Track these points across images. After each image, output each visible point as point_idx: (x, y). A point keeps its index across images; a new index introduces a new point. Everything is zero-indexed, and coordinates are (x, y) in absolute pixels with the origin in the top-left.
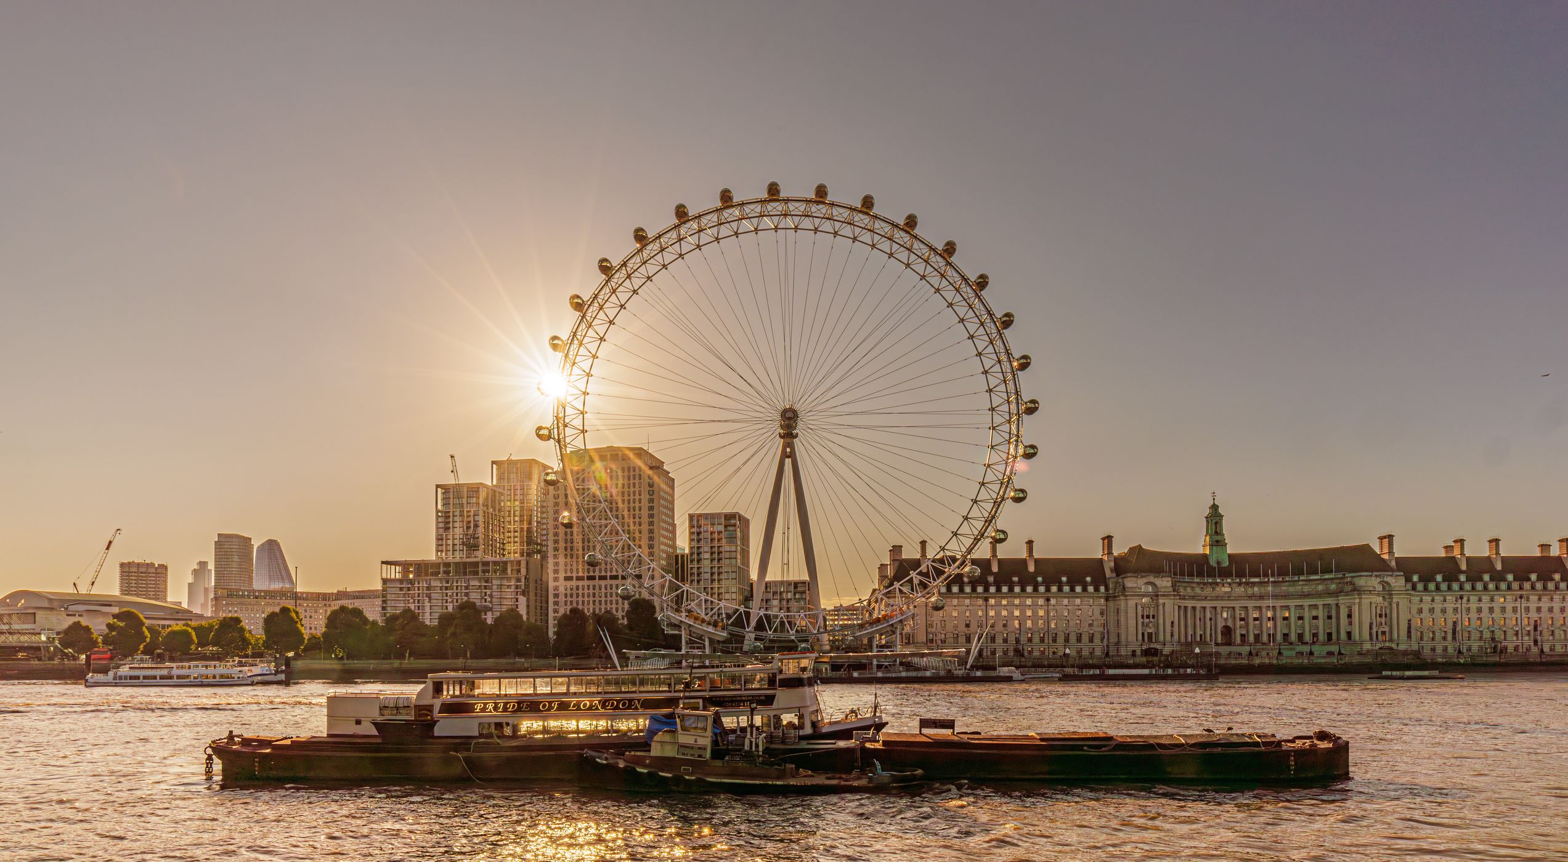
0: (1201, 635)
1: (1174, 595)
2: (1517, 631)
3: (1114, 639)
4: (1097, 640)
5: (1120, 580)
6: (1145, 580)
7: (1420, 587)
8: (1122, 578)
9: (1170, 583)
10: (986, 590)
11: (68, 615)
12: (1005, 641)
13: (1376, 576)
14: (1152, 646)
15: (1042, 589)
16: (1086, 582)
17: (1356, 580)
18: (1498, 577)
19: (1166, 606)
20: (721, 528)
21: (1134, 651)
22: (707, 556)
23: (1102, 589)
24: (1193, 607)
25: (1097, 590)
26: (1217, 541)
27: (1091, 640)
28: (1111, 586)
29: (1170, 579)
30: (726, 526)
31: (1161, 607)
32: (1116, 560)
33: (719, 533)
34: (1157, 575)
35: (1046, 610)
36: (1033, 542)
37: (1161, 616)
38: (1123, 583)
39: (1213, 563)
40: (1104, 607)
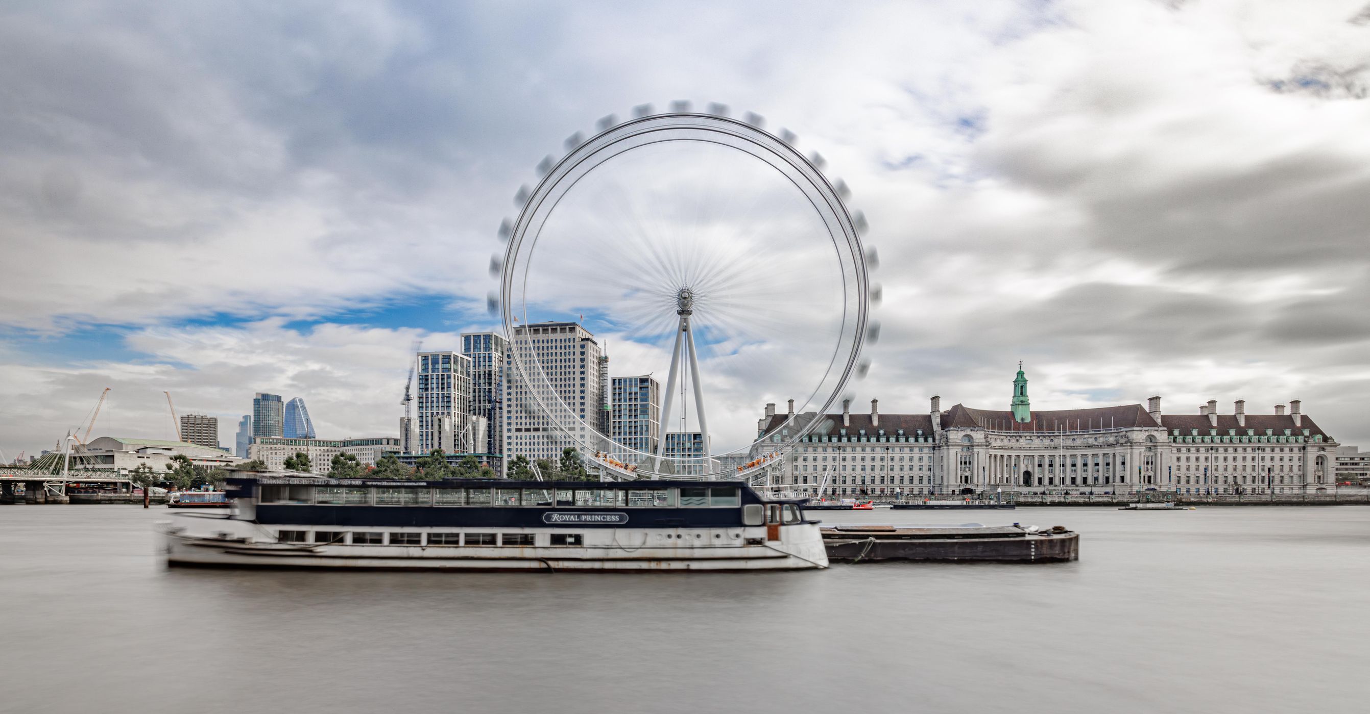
0: (1007, 478)
2: (1255, 477)
3: (938, 482)
4: (925, 482)
5: (945, 433)
6: (963, 433)
7: (1180, 439)
8: (946, 431)
10: (840, 440)
11: (139, 457)
12: (854, 481)
13: (1145, 431)
14: (968, 486)
15: (883, 440)
16: (918, 434)
17: (1129, 434)
18: (1242, 432)
19: (980, 455)
20: (637, 389)
21: (954, 491)
22: (626, 412)
23: (930, 440)
24: (1001, 455)
25: (926, 441)
26: (1022, 402)
27: (921, 481)
28: (937, 437)
29: (982, 432)
30: (641, 388)
31: (976, 455)
32: (942, 416)
33: (636, 393)
34: (973, 429)
35: (886, 457)
36: (877, 401)
37: (976, 463)
38: (947, 435)
39: (1018, 419)
40: (932, 455)
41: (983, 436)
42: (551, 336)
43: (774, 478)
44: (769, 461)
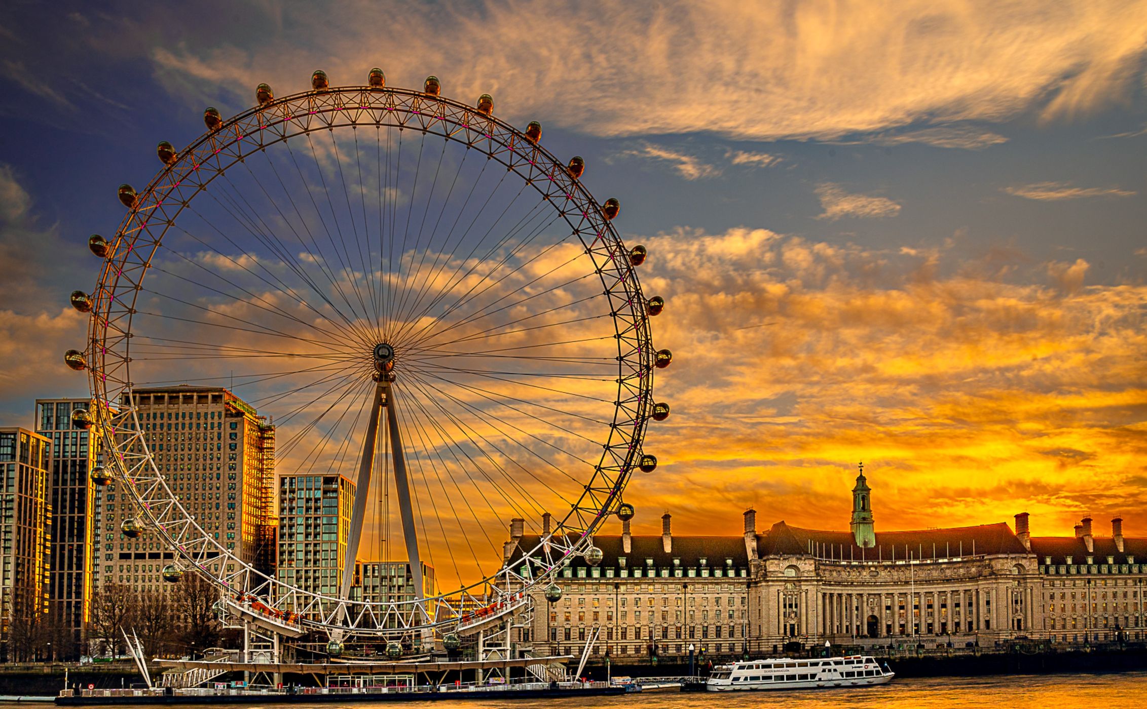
0: (847, 626)
1: (817, 581)
2: (1138, 617)
3: (755, 633)
4: (738, 634)
5: (763, 563)
6: (787, 563)
7: (1052, 570)
8: (765, 561)
9: (813, 566)
10: (617, 574)
12: (638, 635)
13: (1012, 558)
14: (793, 640)
15: (679, 573)
16: (726, 565)
17: (993, 563)
18: (1121, 560)
19: (809, 593)
20: (319, 494)
21: (775, 647)
22: (302, 529)
23: (744, 573)
24: (839, 594)
25: (738, 574)
26: (864, 519)
27: (732, 634)
28: (753, 570)
29: (812, 562)
30: (325, 492)
31: (804, 594)
32: (759, 539)
33: (317, 500)
34: (800, 557)
35: (683, 598)
36: (670, 516)
37: (804, 605)
38: (765, 566)
39: (860, 544)
40: (746, 595)
41: (812, 568)
42: (183, 408)
43: (522, 633)
44: (509, 606)
